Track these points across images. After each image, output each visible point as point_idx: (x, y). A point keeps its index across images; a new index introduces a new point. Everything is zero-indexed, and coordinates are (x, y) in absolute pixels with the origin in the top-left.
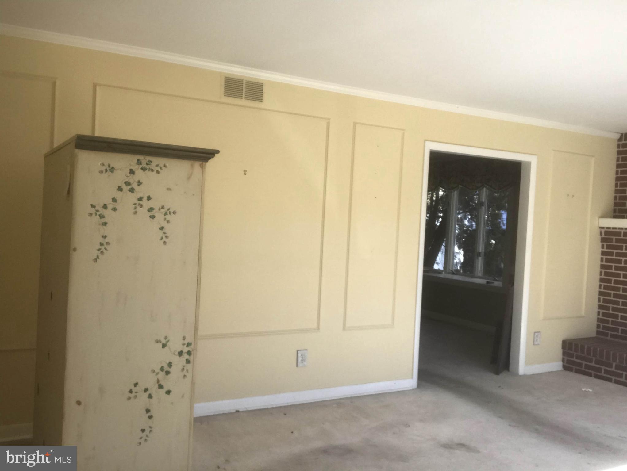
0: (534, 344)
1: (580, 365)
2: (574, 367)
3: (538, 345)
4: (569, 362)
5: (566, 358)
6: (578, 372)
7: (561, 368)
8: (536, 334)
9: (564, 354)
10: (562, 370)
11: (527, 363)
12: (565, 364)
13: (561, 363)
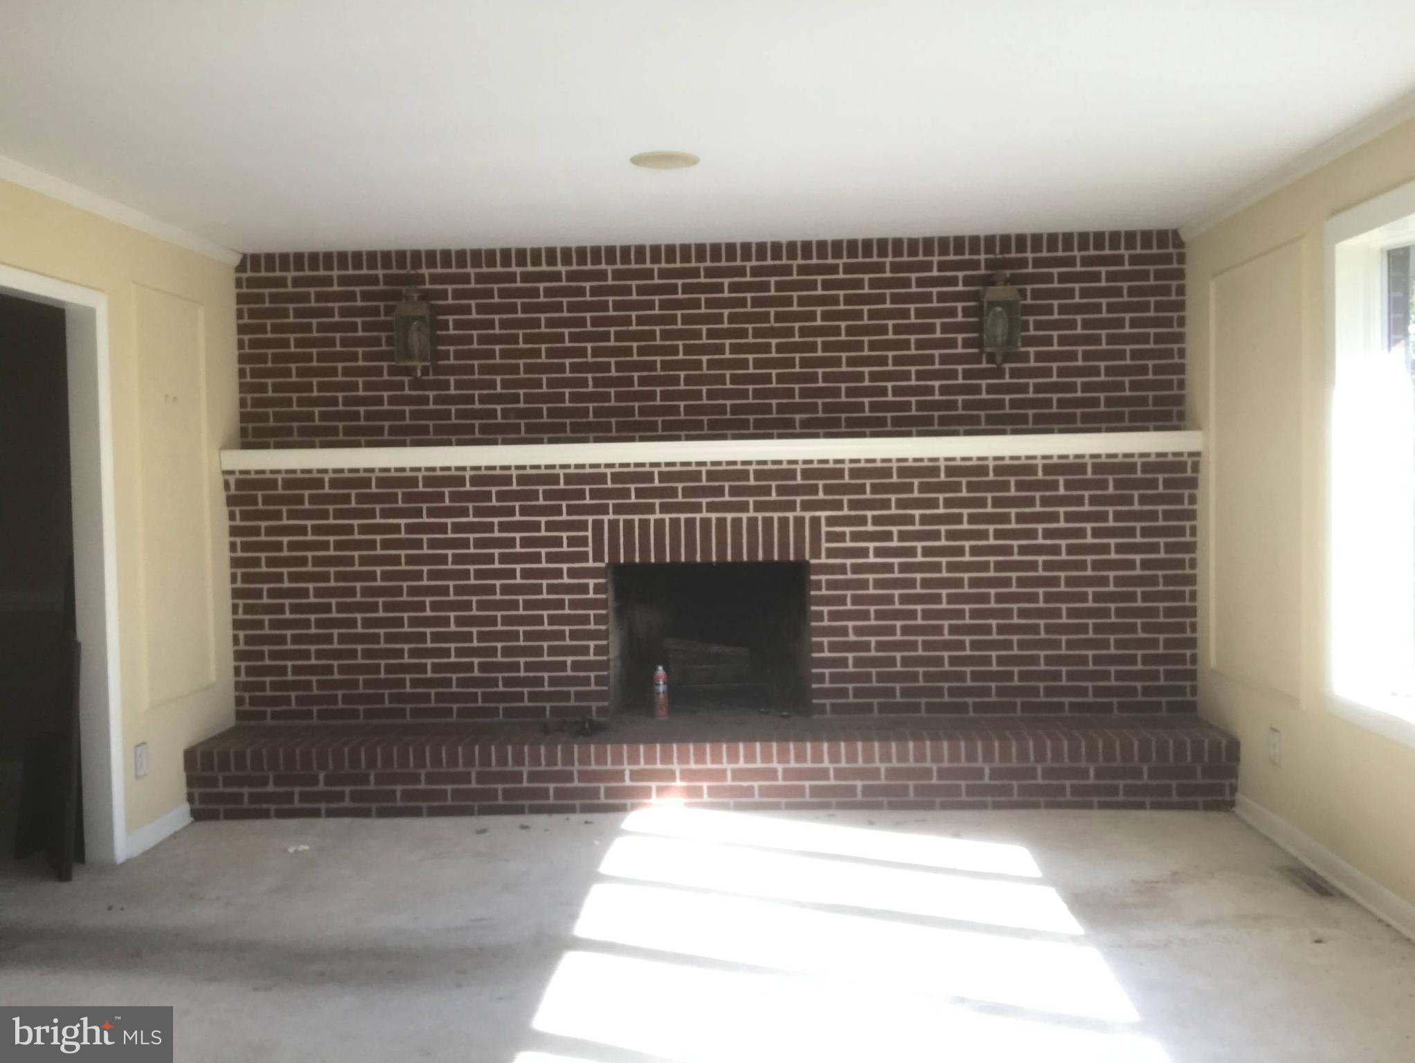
0: (137, 777)
1: (238, 798)
2: (222, 808)
3: (145, 775)
4: (205, 798)
5: (197, 791)
6: (232, 815)
7: (188, 819)
8: (139, 749)
9: (191, 782)
10: (192, 823)
11: (130, 829)
12: (197, 805)
13: (186, 807)
